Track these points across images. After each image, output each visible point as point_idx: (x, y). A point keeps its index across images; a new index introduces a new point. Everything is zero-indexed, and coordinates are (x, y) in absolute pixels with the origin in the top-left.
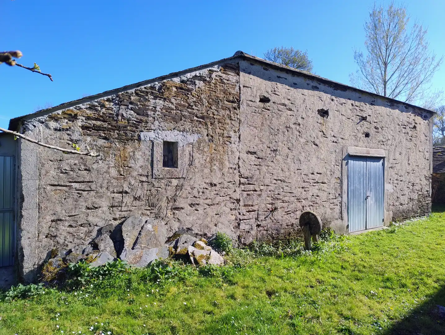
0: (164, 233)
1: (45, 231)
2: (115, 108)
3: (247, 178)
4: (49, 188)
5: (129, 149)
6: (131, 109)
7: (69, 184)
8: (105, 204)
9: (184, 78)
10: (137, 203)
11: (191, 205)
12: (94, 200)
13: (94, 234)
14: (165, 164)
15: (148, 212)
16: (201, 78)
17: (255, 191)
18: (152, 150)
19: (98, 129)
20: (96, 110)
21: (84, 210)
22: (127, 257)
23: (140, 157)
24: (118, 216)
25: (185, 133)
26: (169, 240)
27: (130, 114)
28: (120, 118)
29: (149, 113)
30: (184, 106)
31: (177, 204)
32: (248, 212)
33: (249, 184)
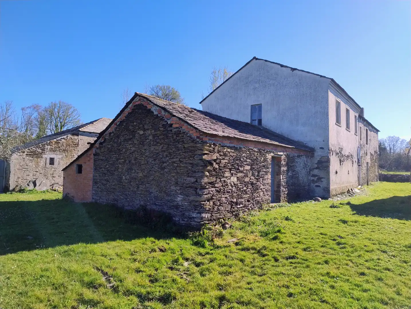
0: (49, 184)
1: (15, 180)
2: (35, 149)
4: (17, 170)
5: (39, 160)
6: (40, 149)
7: (22, 169)
8: (31, 175)
10: (41, 175)
11: (59, 176)
12: (28, 173)
13: (28, 182)
14: (50, 164)
15: (44, 177)
18: (46, 160)
19: (30, 155)
20: (30, 150)
21: (25, 176)
22: (37, 188)
23: (42, 162)
24: (35, 178)
25: (57, 155)
26: (51, 186)
28: (36, 152)
29: (45, 150)
30: (57, 147)
31: (54, 176)
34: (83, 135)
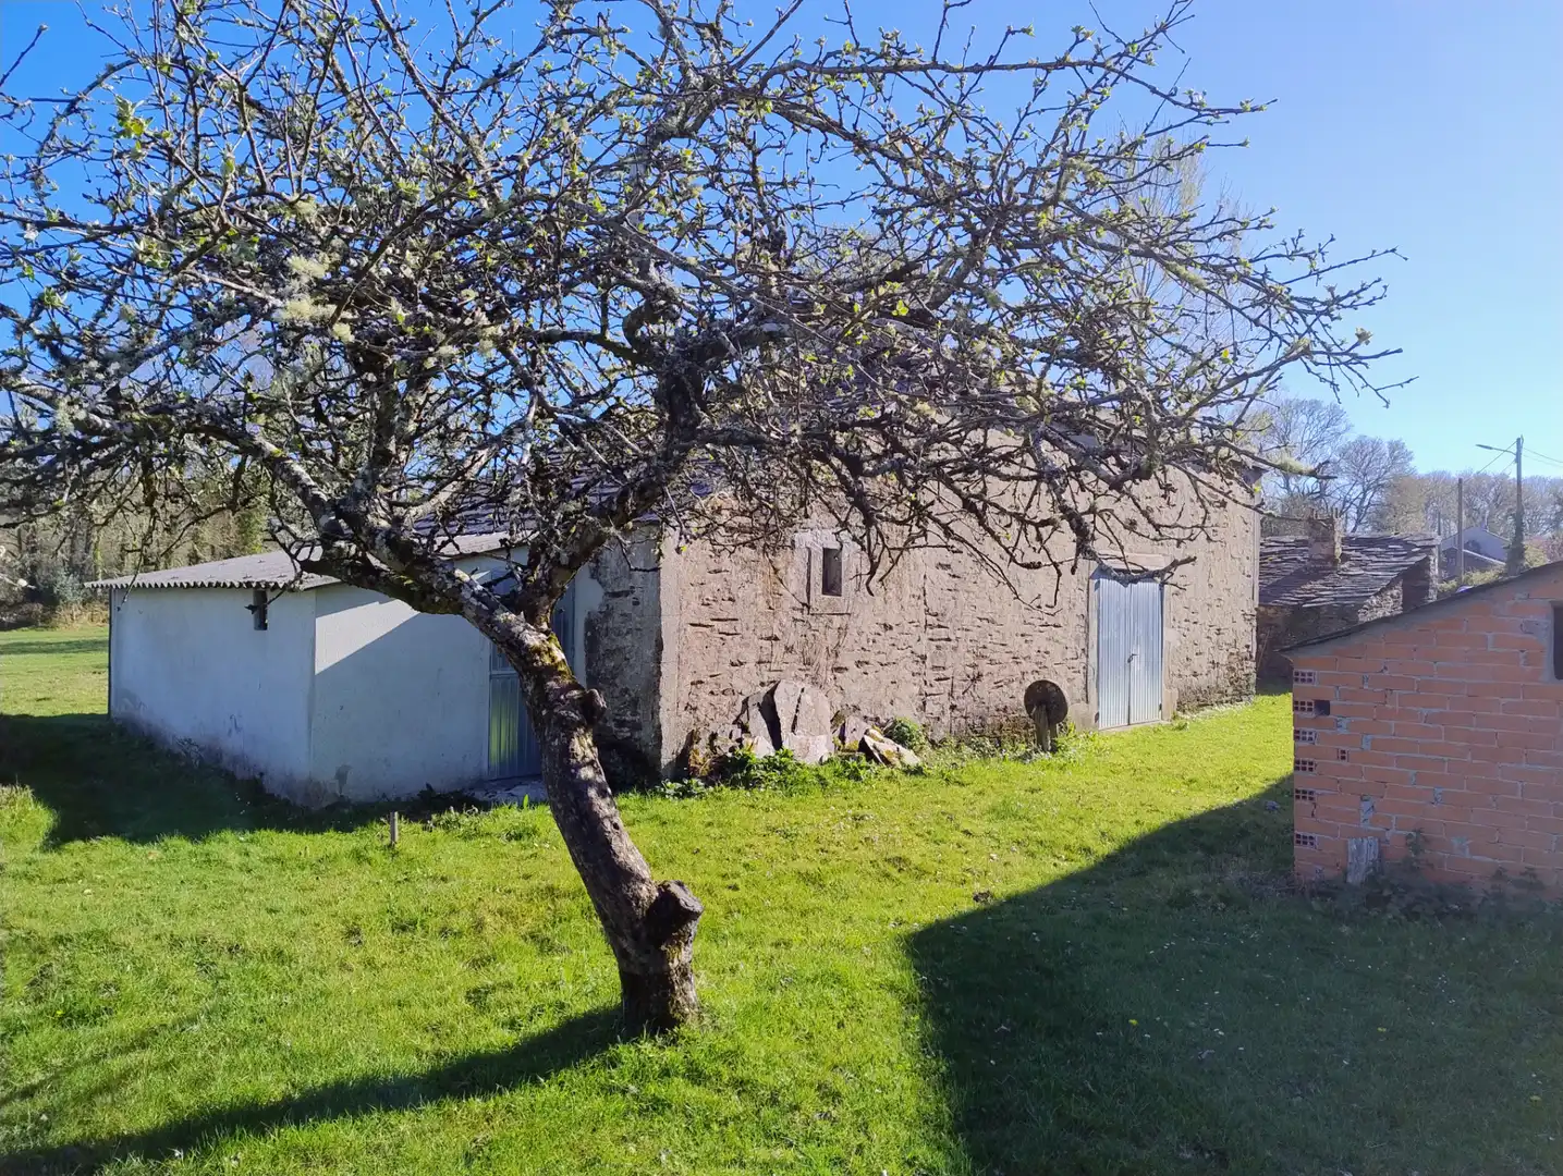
0: (826, 713)
1: (685, 698)
3: (936, 615)
4: (690, 628)
5: (781, 563)
7: (711, 623)
8: (752, 658)
10: (789, 657)
11: (858, 664)
12: (739, 650)
13: (739, 707)
14: (825, 590)
17: (949, 640)
18: (809, 564)
21: (727, 666)
23: (793, 577)
24: (765, 680)
26: (833, 723)
31: (840, 662)
32: (938, 680)
33: (940, 626)
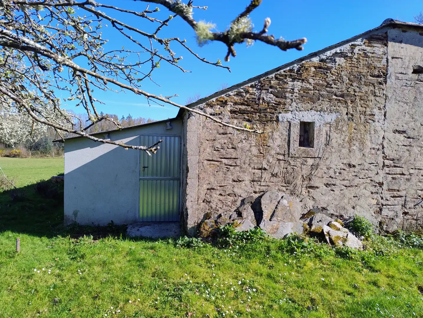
0: (298, 210)
1: (203, 196)
2: (257, 93)
3: (393, 160)
4: (206, 162)
5: (269, 129)
6: (271, 93)
7: (220, 160)
8: (247, 178)
9: (323, 57)
10: (274, 179)
11: (327, 185)
12: (239, 174)
13: (239, 203)
14: (301, 144)
15: (284, 189)
16: (342, 55)
17: (403, 174)
18: (289, 130)
19: (242, 112)
20: (242, 96)
21: (231, 182)
22: (266, 226)
23: (277, 137)
24: (257, 190)
25: (322, 113)
26: (303, 217)
27: (269, 97)
28: (261, 101)
29: (287, 95)
30: (322, 85)
31: (312, 183)
32: (393, 197)
33: (395, 166)
34: (401, 42)
